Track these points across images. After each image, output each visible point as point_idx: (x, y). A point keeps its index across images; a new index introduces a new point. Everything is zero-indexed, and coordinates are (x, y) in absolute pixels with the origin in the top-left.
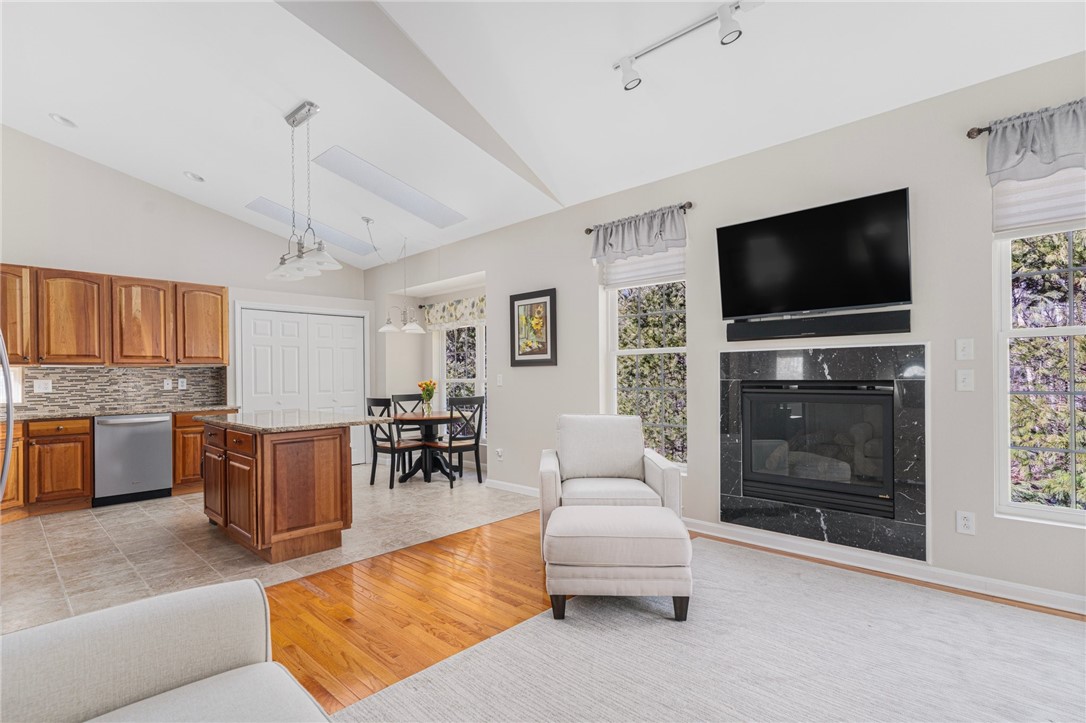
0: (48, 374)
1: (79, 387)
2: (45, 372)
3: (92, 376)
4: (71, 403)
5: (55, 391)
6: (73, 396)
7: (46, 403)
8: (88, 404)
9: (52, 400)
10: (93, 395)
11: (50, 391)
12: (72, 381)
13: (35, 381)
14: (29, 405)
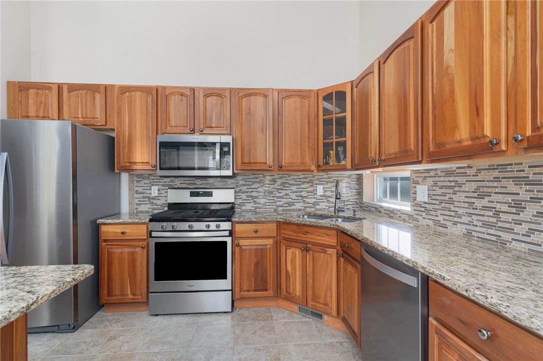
0: (425, 178)
1: (448, 196)
2: (423, 175)
3: (460, 180)
4: (440, 218)
5: (431, 201)
6: (444, 209)
7: (424, 214)
8: (455, 223)
9: (427, 211)
10: (461, 211)
11: (427, 201)
12: (441, 188)
13: (417, 186)
14: (413, 213)
